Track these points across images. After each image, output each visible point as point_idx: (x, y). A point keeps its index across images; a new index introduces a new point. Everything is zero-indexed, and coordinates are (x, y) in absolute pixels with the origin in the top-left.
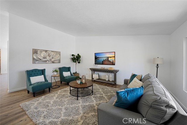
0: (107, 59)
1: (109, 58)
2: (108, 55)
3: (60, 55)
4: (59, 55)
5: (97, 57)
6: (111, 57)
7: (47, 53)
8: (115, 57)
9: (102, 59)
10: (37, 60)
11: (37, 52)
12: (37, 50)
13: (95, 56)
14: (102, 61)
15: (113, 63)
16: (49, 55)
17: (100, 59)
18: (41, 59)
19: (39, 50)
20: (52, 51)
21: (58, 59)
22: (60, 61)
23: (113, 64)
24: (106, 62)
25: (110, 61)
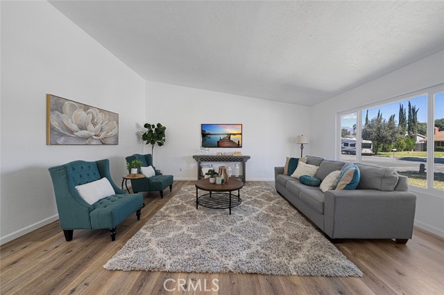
0: (227, 138)
1: (232, 136)
2: (229, 130)
3: (118, 123)
4: (115, 122)
5: (207, 132)
6: (234, 134)
7: (89, 113)
8: (241, 134)
9: (218, 138)
10: (62, 135)
11: (61, 108)
12: (62, 101)
13: (202, 131)
14: (218, 142)
15: (239, 144)
16: (93, 119)
17: (212, 136)
18: (72, 132)
19: (67, 103)
20: (101, 110)
21: (113, 132)
22: (117, 138)
23: (239, 146)
24: (226, 144)
25: (232, 141)
